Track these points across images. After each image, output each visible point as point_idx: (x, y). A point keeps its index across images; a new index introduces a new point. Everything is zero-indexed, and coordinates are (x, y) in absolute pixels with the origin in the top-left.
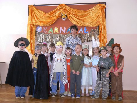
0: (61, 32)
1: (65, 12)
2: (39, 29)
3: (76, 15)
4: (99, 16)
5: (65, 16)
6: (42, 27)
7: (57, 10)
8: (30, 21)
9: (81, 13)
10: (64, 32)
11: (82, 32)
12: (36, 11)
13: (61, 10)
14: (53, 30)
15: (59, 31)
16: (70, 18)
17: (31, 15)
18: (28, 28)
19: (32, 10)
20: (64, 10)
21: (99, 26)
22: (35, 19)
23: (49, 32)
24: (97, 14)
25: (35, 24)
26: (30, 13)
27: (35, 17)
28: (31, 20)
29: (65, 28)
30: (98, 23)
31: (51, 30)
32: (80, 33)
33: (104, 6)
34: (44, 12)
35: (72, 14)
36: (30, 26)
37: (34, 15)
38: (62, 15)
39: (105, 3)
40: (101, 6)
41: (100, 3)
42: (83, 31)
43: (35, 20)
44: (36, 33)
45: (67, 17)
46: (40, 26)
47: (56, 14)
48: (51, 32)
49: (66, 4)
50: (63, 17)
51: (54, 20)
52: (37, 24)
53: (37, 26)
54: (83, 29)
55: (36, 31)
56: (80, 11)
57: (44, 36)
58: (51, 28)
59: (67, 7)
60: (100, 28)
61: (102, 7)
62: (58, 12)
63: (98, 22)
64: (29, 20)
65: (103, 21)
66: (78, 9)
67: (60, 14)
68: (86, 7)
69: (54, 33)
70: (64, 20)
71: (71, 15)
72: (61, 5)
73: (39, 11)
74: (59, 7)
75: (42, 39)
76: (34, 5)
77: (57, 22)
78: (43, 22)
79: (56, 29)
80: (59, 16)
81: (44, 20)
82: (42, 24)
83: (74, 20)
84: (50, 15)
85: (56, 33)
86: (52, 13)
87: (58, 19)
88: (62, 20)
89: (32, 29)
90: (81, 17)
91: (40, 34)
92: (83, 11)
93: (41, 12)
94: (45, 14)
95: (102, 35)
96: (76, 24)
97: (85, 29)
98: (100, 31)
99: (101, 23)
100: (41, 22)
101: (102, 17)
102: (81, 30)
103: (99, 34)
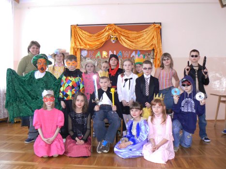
1: (115, 33)
2: (84, 53)
3: (127, 38)
4: (153, 38)
5: (115, 38)
6: (88, 50)
7: (105, 31)
9: (133, 34)
12: (80, 32)
13: (111, 31)
14: (101, 54)
15: (108, 55)
16: (121, 40)
17: (75, 37)
19: (76, 30)
20: (114, 31)
21: (153, 50)
22: (79, 41)
23: (96, 57)
24: (151, 36)
25: (79, 47)
26: (73, 34)
27: (79, 39)
28: (75, 43)
29: (115, 52)
30: (154, 46)
31: (98, 54)
32: (132, 58)
33: (159, 27)
34: (90, 33)
35: (123, 36)
36: (74, 49)
37: (78, 37)
38: (112, 37)
39: (160, 23)
40: (156, 27)
41: (155, 23)
43: (80, 43)
44: (81, 58)
45: (117, 39)
46: (85, 50)
47: (105, 36)
48: (98, 57)
49: (115, 24)
50: (112, 40)
51: (102, 43)
52: (82, 47)
53: (81, 50)
54: (136, 53)
55: (81, 56)
56: (132, 32)
58: (99, 52)
59: (116, 27)
60: (156, 51)
62: (107, 34)
63: (152, 45)
64: (72, 43)
65: (158, 43)
66: (129, 30)
67: (109, 35)
68: (139, 27)
69: (102, 58)
70: (113, 42)
72: (110, 25)
73: (84, 32)
74: (108, 28)
76: (77, 25)
77: (105, 45)
78: (89, 45)
79: (105, 53)
80: (108, 38)
81: (90, 43)
82: (88, 47)
83: (125, 43)
84: (97, 36)
85: (105, 57)
86: (99, 35)
87: (106, 42)
88: (111, 42)
89: (75, 53)
90: (133, 39)
91: (85, 59)
92: (135, 32)
93: (87, 33)
94: (91, 36)
95: (158, 59)
96: (128, 47)
98: (155, 55)
99: (156, 45)
100: (86, 45)
101: (157, 39)
102: (133, 54)
103: (154, 58)
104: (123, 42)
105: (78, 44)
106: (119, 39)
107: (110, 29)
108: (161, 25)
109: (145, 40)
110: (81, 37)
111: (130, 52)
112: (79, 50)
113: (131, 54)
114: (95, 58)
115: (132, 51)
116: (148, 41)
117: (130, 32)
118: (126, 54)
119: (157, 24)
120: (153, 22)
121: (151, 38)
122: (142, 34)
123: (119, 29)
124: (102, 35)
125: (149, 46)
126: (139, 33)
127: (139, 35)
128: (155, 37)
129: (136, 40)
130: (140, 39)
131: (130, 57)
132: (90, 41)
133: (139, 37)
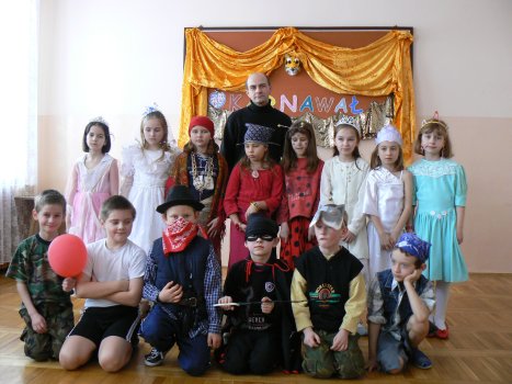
1: (296, 49)
2: (218, 100)
3: (327, 63)
4: (392, 64)
5: (297, 62)
6: (228, 93)
7: (271, 44)
8: (192, 74)
9: (341, 56)
10: (294, 108)
11: (346, 111)
12: (206, 44)
13: (285, 46)
15: (277, 106)
16: (310, 69)
17: (194, 57)
18: (184, 95)
19: (197, 41)
20: (294, 44)
21: (392, 95)
22: (204, 69)
24: (387, 59)
25: (205, 83)
26: (190, 51)
27: (206, 64)
28: (195, 72)
29: (295, 98)
30: (392, 86)
32: (338, 113)
33: (407, 39)
34: (232, 48)
35: (317, 58)
36: (192, 89)
37: (203, 58)
38: (288, 59)
39: (411, 29)
40: (399, 38)
41: (396, 28)
42: (349, 108)
43: (206, 74)
44: (208, 111)
45: (301, 65)
46: (220, 91)
47: (270, 57)
49: (297, 28)
50: (289, 68)
52: (212, 85)
53: (209, 91)
54: (348, 102)
55: (209, 105)
56: (341, 49)
59: (301, 36)
60: (398, 100)
61: (401, 40)
62: (276, 52)
63: (389, 83)
65: (406, 83)
66: (333, 44)
68: (360, 38)
70: (292, 73)
71: (315, 61)
72: (284, 29)
73: (217, 45)
74: (279, 36)
76: (201, 28)
78: (230, 78)
80: (278, 62)
81: (233, 74)
82: (228, 83)
83: (322, 76)
84: (251, 57)
86: (257, 54)
87: (274, 72)
88: (287, 73)
89: (195, 99)
90: (342, 68)
91: (220, 115)
92: (347, 49)
93: (226, 49)
94: (235, 57)
95: (404, 119)
96: (329, 87)
97: (355, 102)
98: (396, 108)
99: (400, 85)
100: (222, 79)
101: (403, 68)
102: (342, 104)
103: (393, 117)
104: (316, 74)
105: (202, 76)
106: (305, 66)
107: (284, 40)
108: (412, 33)
109: (374, 71)
110: (210, 58)
111: (332, 100)
112: (204, 92)
113: (336, 103)
115: (338, 97)
116: (380, 73)
117: (335, 48)
118: (323, 105)
119: (403, 32)
120: (392, 25)
121: (387, 64)
122: (363, 55)
123: (307, 39)
124: (264, 54)
125: (381, 85)
126: (357, 53)
127: (356, 57)
128: (397, 63)
129: (350, 71)
130: (358, 68)
131: (332, 113)
132: (233, 69)
133: (357, 62)
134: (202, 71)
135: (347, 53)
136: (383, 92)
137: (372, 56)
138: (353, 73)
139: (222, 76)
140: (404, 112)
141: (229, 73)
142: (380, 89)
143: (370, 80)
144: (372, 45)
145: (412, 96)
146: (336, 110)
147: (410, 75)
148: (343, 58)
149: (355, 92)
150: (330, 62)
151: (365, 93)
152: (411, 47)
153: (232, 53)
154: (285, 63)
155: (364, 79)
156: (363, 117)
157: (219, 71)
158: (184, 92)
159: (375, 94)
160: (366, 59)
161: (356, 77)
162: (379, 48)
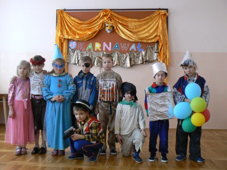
0: (104, 49)
1: (111, 20)
2: (73, 45)
3: (126, 27)
4: (158, 26)
5: (111, 26)
6: (77, 41)
7: (98, 18)
8: (60, 32)
10: (110, 49)
11: (135, 50)
12: (67, 18)
13: (105, 18)
14: (94, 46)
15: (102, 48)
16: (118, 30)
17: (61, 24)
19: (62, 16)
20: (109, 17)
21: (158, 42)
23: (87, 49)
25: (66, 37)
26: (59, 21)
27: (67, 27)
28: (62, 32)
29: (110, 44)
30: (158, 38)
31: (90, 46)
32: (131, 51)
33: (165, 14)
34: (80, 20)
35: (121, 24)
36: (60, 40)
37: (66, 25)
38: (107, 25)
39: (167, 10)
40: (161, 13)
41: (160, 9)
43: (67, 32)
44: (68, 50)
45: (113, 28)
46: (74, 41)
47: (98, 24)
48: (90, 50)
49: (111, 10)
50: (107, 29)
51: (95, 32)
52: (70, 38)
53: (69, 40)
54: (136, 46)
55: (68, 47)
56: (132, 20)
57: (79, 54)
58: (91, 44)
59: (113, 14)
60: (161, 44)
61: (162, 15)
62: (101, 21)
63: (156, 36)
65: (164, 36)
66: (129, 17)
67: (103, 24)
70: (109, 32)
71: (120, 26)
72: (105, 10)
73: (72, 18)
74: (102, 13)
75: (78, 58)
76: (65, 10)
77: (98, 35)
79: (98, 45)
80: (102, 27)
81: (80, 33)
82: (77, 37)
83: (124, 33)
84: (89, 24)
85: (98, 51)
86: (92, 22)
87: (100, 31)
88: (106, 32)
89: (62, 44)
90: (133, 29)
91: (74, 52)
92: (136, 20)
93: (76, 20)
94: (81, 24)
95: (163, 54)
96: (127, 38)
97: (139, 45)
98: (160, 48)
99: (161, 37)
100: (75, 35)
101: (163, 28)
102: (133, 47)
103: (158, 53)
104: (120, 32)
105: (65, 33)
106: (115, 28)
107: (105, 16)
108: (167, 12)
109: (149, 30)
110: (69, 24)
111: (128, 44)
112: (66, 41)
113: (130, 46)
114: (85, 51)
115: (131, 43)
116: (152, 31)
117: (129, 19)
118: (124, 47)
119: (163, 11)
120: (158, 8)
121: (155, 27)
122: (144, 22)
123: (116, 15)
124: (95, 22)
125: (152, 37)
126: (140, 21)
127: (140, 23)
128: (160, 26)
129: (137, 30)
130: (141, 29)
131: (128, 51)
132: (80, 30)
133: (140, 26)
134: (65, 31)
135: (135, 22)
136: (153, 41)
137: (148, 23)
138: (138, 32)
139: (75, 33)
140: (164, 50)
141: (78, 32)
142: (152, 39)
143: (147, 34)
144: (148, 18)
145: (168, 43)
146: (130, 50)
147: (166, 32)
148: (133, 24)
149: (139, 41)
150: (128, 26)
151: (145, 41)
152: (167, 18)
153: (79, 22)
154: (105, 26)
155: (144, 34)
156: (144, 53)
157: (73, 31)
158: (56, 41)
159: (149, 41)
160: (145, 24)
161: (140, 33)
162: (151, 19)
